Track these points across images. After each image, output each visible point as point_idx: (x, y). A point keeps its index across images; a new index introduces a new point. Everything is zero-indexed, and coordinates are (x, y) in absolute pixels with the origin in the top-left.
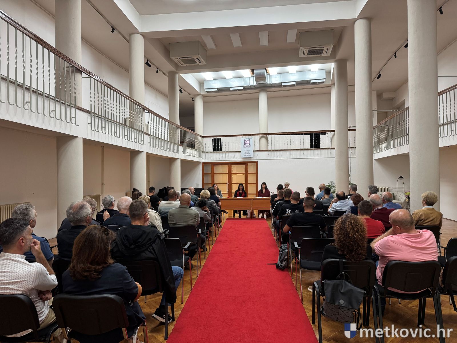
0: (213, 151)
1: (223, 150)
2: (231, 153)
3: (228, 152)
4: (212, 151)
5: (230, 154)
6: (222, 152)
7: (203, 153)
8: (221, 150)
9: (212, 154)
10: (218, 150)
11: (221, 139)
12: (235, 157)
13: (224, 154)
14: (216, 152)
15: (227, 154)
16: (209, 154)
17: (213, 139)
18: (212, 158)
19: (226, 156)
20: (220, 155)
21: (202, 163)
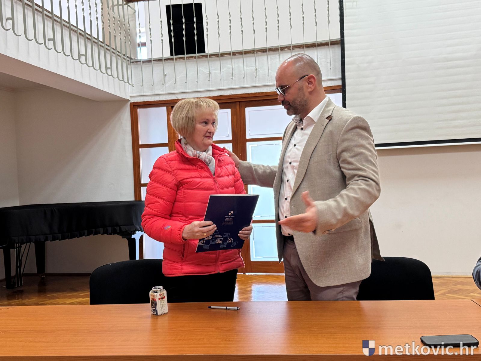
0: (172, 54)
1: (210, 46)
2: (241, 60)
3: (228, 54)
4: (167, 54)
5: (238, 63)
6: (206, 56)
7: (133, 66)
8: (202, 49)
9: (169, 68)
10: (191, 51)
11: (199, 7)
12: (261, 72)
13: (215, 66)
14: (183, 58)
15: (227, 64)
16: (158, 68)
17: (168, 7)
18: (167, 85)
19: (222, 71)
20: (198, 68)
21: (130, 103)
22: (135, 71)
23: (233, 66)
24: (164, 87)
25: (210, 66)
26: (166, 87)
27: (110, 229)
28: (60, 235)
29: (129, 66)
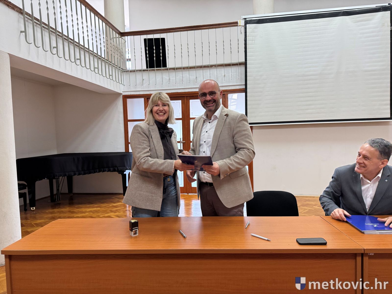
0: (147, 68)
1: (170, 63)
2: (188, 72)
3: (180, 68)
4: (145, 67)
5: (186, 74)
6: (167, 69)
7: (124, 74)
8: (165, 65)
9: (146, 75)
10: (158, 66)
11: (163, 40)
12: (199, 79)
13: (173, 75)
14: (154, 70)
15: (180, 75)
16: (139, 76)
17: (145, 40)
18: (144, 85)
19: (176, 78)
20: (163, 76)
21: (123, 95)
22: (125, 77)
23: (183, 76)
24: (143, 86)
25: (170, 75)
26: (143, 87)
27: (112, 169)
28: (83, 172)
29: (122, 74)
